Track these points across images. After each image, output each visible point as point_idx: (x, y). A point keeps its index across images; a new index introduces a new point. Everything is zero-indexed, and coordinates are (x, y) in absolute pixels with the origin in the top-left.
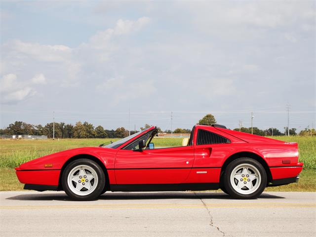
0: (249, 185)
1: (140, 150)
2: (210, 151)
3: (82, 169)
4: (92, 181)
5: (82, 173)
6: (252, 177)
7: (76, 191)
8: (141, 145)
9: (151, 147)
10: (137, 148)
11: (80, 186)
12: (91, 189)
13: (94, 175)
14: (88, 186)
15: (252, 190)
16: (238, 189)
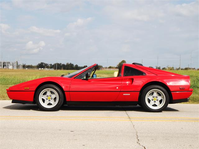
0: (157, 103)
1: (87, 79)
2: (132, 80)
3: (48, 91)
4: (55, 99)
5: (49, 93)
6: (160, 98)
7: (45, 105)
8: (87, 76)
9: (95, 77)
10: (85, 78)
11: (47, 102)
12: (54, 104)
13: (56, 95)
14: (52, 102)
15: (159, 106)
16: (150, 106)
